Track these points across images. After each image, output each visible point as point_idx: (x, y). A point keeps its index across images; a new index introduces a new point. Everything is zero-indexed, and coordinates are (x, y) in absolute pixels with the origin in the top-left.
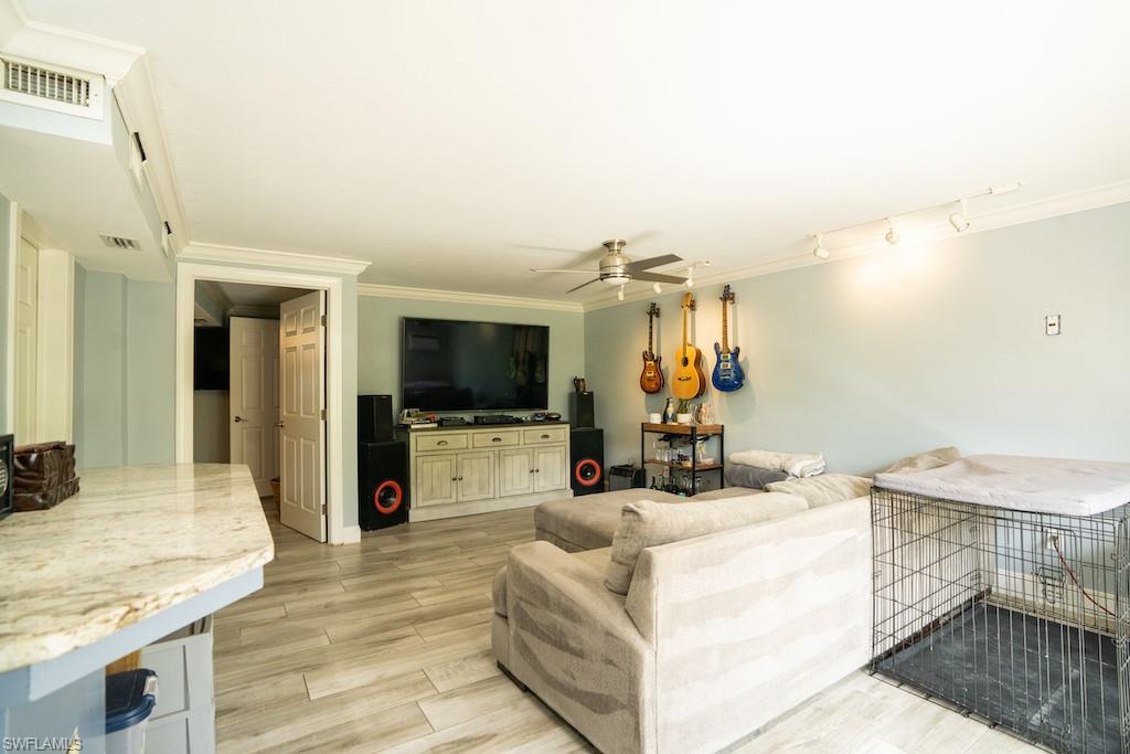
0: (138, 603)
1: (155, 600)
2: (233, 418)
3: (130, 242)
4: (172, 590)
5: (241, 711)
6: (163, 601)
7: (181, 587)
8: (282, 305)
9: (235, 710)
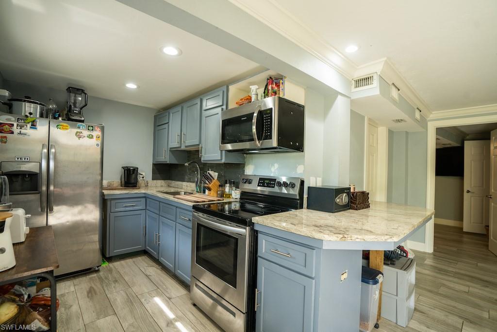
0: (346, 236)
1: (351, 237)
2: (465, 191)
3: (401, 120)
4: (356, 236)
5: (425, 315)
6: (353, 238)
7: (359, 237)
8: (491, 132)
9: (424, 313)
